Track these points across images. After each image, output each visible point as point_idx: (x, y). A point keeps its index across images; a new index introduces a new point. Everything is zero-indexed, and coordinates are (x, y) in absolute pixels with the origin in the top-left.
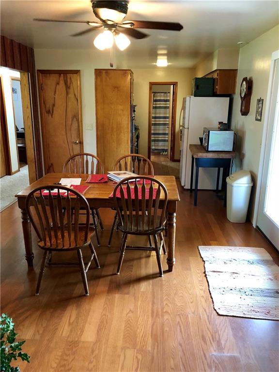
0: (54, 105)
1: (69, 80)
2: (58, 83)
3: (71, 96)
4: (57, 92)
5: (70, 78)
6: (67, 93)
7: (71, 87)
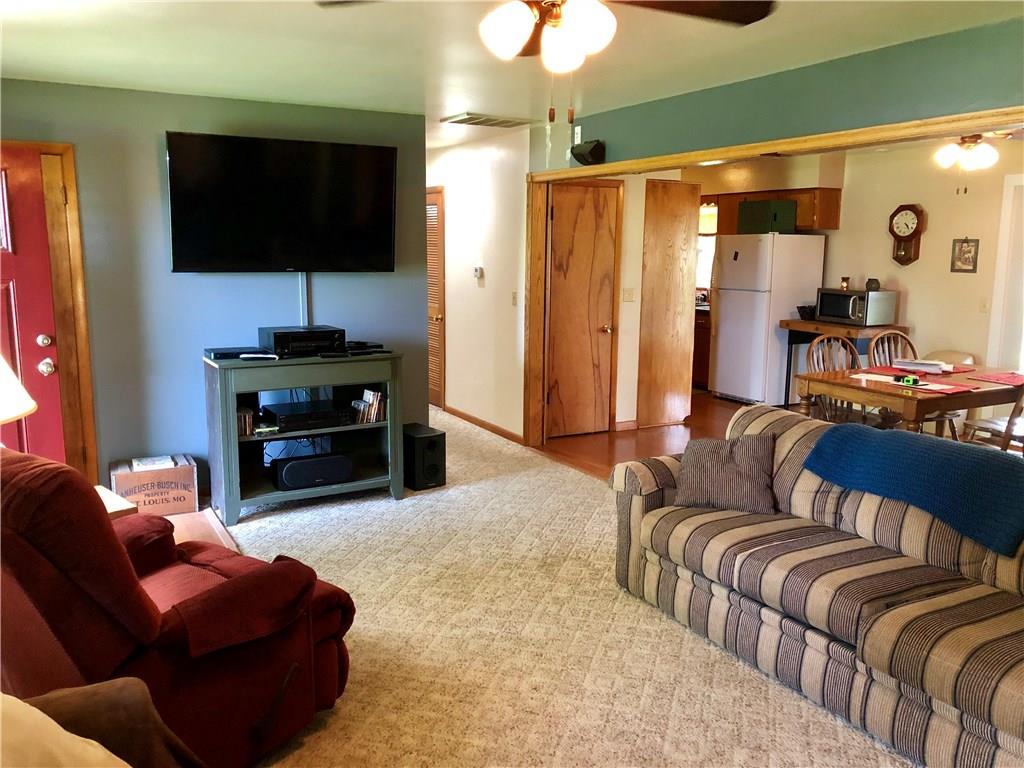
0: (571, 252)
1: (601, 200)
2: (582, 206)
3: (604, 232)
4: (578, 225)
5: (605, 197)
6: (597, 227)
7: (605, 216)
